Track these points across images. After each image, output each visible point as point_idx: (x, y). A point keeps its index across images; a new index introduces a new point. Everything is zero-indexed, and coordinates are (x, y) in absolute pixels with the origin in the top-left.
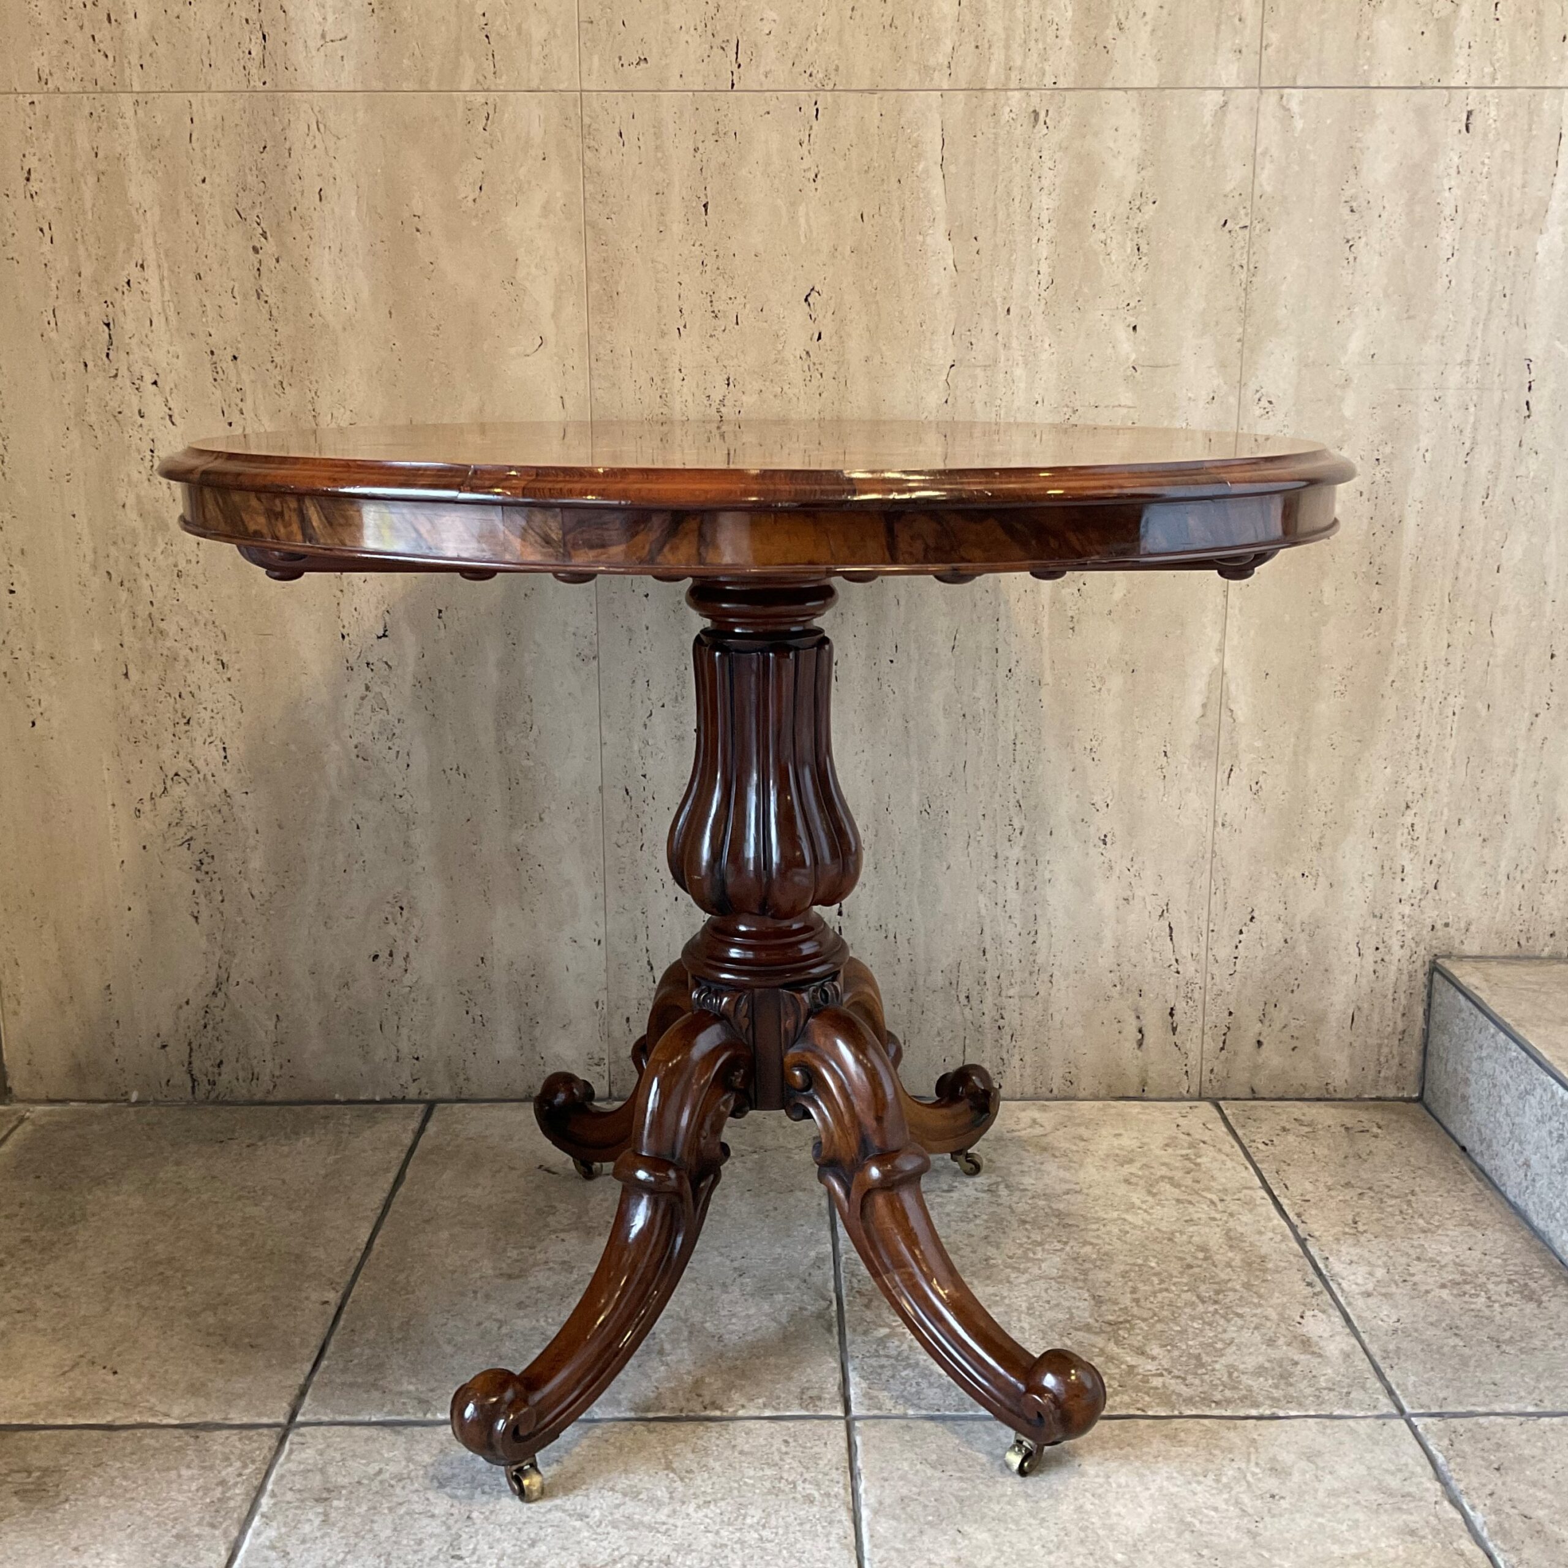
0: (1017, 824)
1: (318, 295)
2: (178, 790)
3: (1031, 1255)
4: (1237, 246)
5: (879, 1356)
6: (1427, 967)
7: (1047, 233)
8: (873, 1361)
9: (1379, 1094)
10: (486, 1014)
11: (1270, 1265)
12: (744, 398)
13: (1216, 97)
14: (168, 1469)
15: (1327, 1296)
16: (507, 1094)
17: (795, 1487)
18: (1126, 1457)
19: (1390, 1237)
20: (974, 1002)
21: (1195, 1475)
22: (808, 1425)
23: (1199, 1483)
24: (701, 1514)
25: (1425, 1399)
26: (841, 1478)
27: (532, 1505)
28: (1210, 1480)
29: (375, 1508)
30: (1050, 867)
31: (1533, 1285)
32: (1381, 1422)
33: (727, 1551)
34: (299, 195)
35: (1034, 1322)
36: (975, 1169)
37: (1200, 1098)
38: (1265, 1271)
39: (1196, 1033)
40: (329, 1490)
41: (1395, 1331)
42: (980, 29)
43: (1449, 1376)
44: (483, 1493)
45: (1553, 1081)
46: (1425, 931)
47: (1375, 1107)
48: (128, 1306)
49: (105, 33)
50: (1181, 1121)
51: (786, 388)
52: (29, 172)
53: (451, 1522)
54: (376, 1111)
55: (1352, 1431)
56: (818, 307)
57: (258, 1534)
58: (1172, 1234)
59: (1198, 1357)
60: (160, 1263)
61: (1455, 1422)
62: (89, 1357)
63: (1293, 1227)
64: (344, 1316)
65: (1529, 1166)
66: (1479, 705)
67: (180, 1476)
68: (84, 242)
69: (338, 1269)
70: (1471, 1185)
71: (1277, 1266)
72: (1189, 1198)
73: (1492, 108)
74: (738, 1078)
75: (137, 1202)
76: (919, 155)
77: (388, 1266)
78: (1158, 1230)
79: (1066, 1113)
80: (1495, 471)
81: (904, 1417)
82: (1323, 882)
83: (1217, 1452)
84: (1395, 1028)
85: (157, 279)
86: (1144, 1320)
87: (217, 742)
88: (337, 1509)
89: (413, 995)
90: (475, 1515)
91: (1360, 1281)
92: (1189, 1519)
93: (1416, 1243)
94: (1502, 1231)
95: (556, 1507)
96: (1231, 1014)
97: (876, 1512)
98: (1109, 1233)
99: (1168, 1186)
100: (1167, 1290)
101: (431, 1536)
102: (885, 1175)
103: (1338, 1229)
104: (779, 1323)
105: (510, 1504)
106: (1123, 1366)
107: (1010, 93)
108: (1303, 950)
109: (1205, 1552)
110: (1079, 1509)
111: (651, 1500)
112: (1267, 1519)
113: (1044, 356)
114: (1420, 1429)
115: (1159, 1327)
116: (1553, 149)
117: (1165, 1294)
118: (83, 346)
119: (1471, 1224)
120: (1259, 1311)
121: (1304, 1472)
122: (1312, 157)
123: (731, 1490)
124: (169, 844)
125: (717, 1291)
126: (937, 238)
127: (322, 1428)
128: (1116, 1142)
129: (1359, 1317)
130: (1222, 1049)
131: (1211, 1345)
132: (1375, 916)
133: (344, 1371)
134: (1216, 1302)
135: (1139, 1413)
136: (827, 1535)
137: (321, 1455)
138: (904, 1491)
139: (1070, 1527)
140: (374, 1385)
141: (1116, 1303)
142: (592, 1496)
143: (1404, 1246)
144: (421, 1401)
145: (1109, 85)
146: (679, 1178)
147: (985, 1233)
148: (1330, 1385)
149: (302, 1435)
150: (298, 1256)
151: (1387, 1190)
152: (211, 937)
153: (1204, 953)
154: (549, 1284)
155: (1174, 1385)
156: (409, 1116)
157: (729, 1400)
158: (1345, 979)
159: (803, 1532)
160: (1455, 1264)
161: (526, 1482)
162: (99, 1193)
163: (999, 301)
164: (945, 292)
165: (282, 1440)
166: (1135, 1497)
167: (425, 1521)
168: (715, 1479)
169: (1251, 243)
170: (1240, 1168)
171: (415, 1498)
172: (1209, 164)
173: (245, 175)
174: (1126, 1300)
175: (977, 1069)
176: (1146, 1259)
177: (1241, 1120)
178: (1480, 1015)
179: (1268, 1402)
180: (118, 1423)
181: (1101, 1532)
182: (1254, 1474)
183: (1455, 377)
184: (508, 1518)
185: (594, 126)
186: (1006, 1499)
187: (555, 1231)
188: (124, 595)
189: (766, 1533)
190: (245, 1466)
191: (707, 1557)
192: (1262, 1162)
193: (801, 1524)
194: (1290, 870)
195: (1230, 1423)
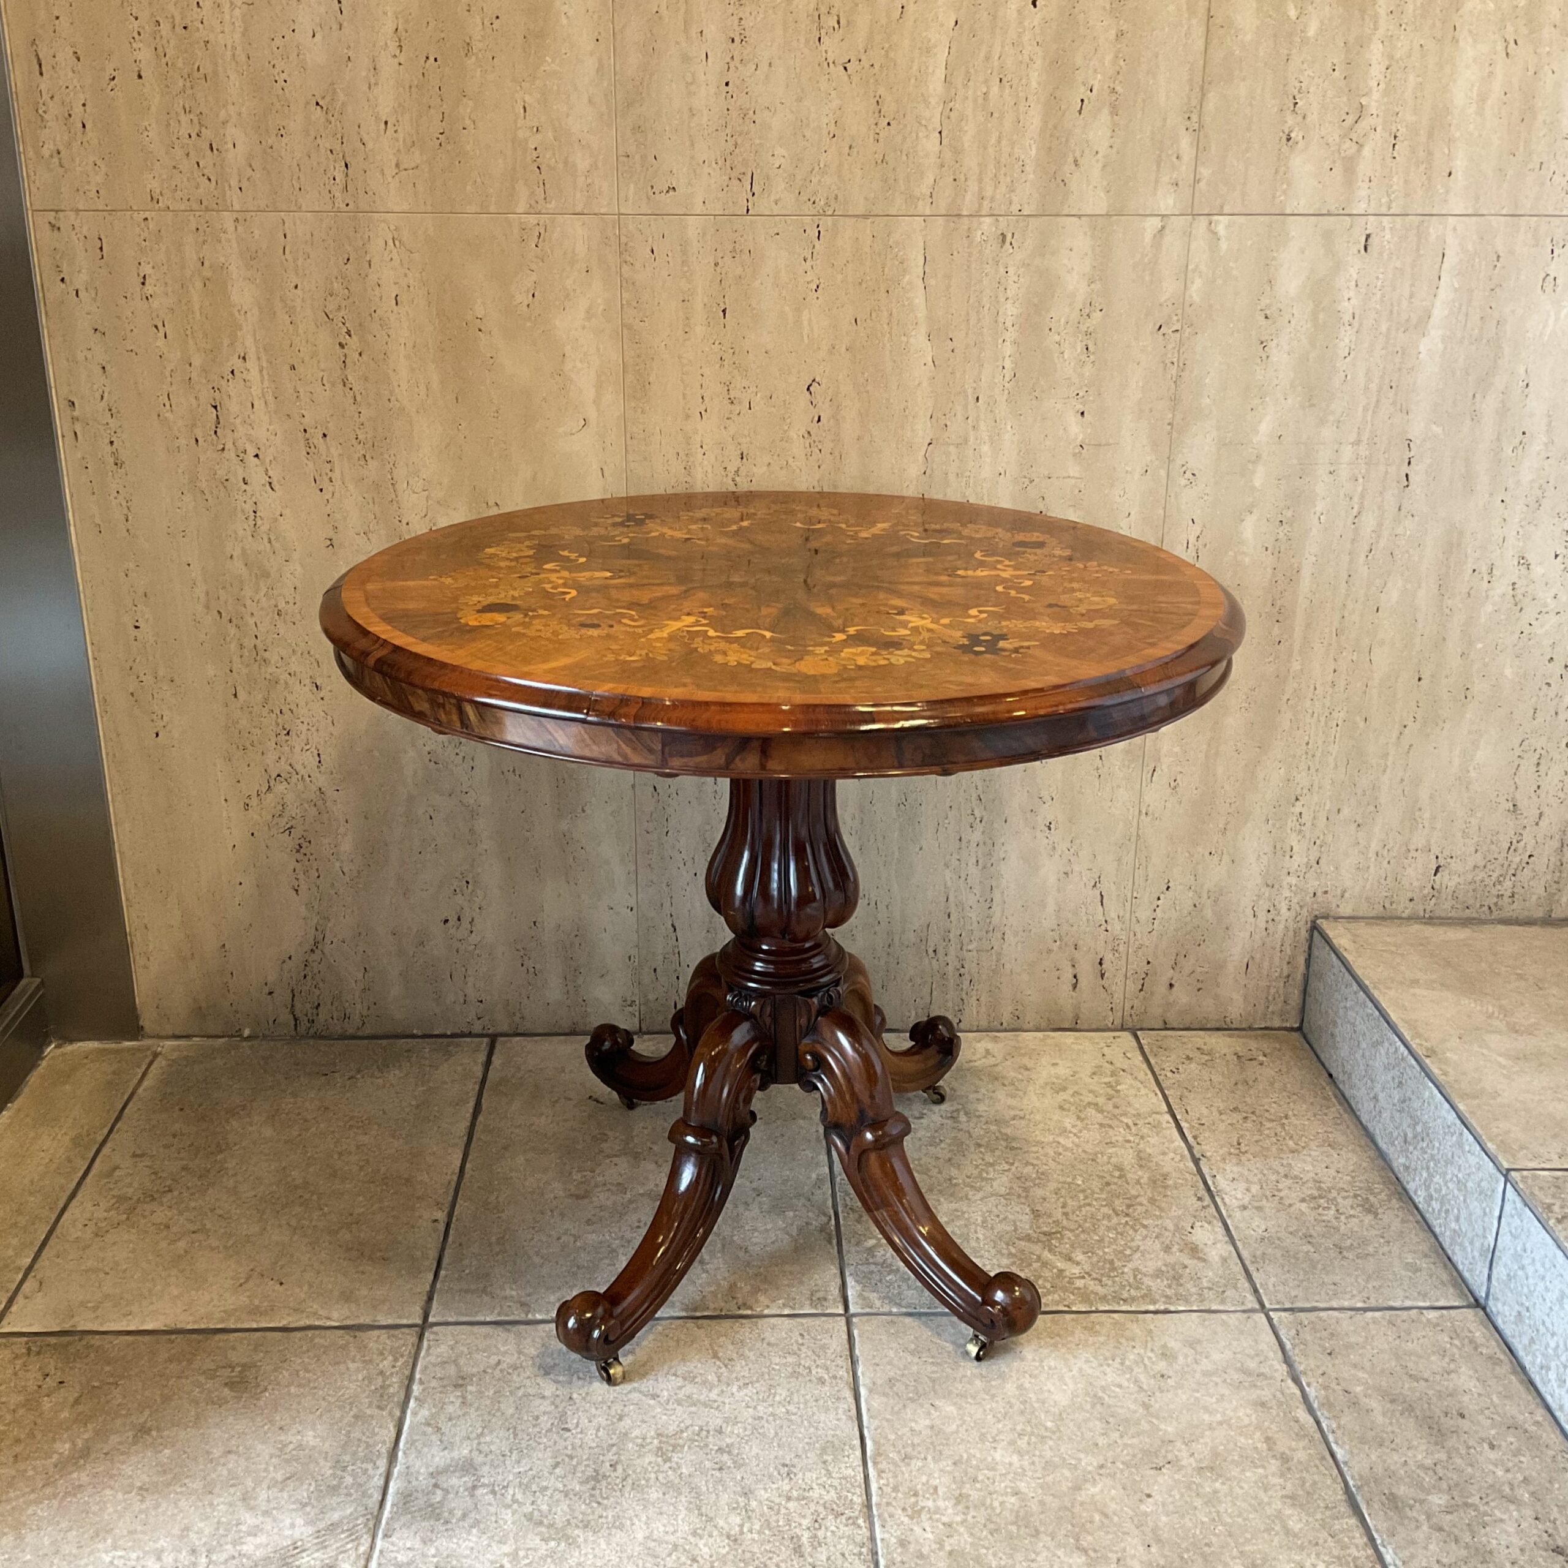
0: (977, 813)
1: (395, 384)
2: (280, 788)
3: (985, 1175)
4: (1170, 347)
5: (869, 1264)
6: (1309, 925)
7: (1011, 335)
8: (864, 1268)
9: (1269, 1024)
10: (538, 967)
11: (1170, 1182)
12: (755, 470)
13: (1156, 222)
14: (338, 1363)
15: (1213, 1210)
16: (556, 1030)
17: (810, 1371)
18: (1055, 1346)
19: (1266, 1157)
20: (941, 952)
21: (1106, 1359)
22: (817, 1321)
23: (1109, 1365)
24: (742, 1393)
25: (1280, 1296)
26: (844, 1364)
27: (617, 1388)
28: (1116, 1364)
29: (499, 1392)
30: (1004, 848)
31: (1371, 1198)
32: (1246, 1315)
33: (763, 1422)
34: (377, 299)
35: (988, 1234)
36: (941, 1099)
37: (1122, 1029)
38: (1166, 1187)
39: (1120, 978)
40: (463, 1378)
41: (1263, 1239)
42: (958, 165)
43: (1301, 1277)
44: (579, 1378)
45: (1397, 1039)
46: (1309, 899)
47: (1263, 1036)
48: (280, 1226)
49: (208, 159)
50: (1106, 1050)
51: (791, 460)
52: (144, 277)
53: (558, 1401)
54: (448, 1045)
55: (1224, 1323)
56: (818, 397)
57: (415, 1414)
58: (1096, 1154)
59: (1112, 1262)
60: (296, 1187)
61: (1302, 1315)
62: (258, 1270)
63: (1190, 1148)
64: (451, 1232)
65: (1377, 1100)
66: (1358, 718)
67: (348, 1369)
68: (193, 337)
69: (441, 1192)
70: (1333, 1109)
71: (1176, 1183)
72: (1110, 1122)
73: (1387, 231)
74: (763, 1064)
75: (268, 1132)
76: (905, 270)
77: (479, 1187)
78: (1084, 1151)
79: (1013, 1043)
80: (1377, 532)
81: (890, 1314)
82: (1226, 859)
83: (1123, 1341)
84: (1281, 973)
85: (257, 369)
86: (1072, 1231)
87: (313, 749)
88: (471, 1393)
89: (477, 951)
90: (575, 1396)
91: (1239, 1196)
92: (1100, 1394)
93: (1285, 1162)
94: (1353, 1151)
95: (634, 1388)
96: (1149, 963)
97: (871, 1391)
98: (1046, 1155)
99: (1094, 1112)
100: (1089, 1205)
101: (544, 1413)
102: (877, 1140)
103: (1225, 1149)
104: (792, 1236)
105: (599, 1387)
106: (1055, 1271)
107: (982, 219)
108: (1208, 913)
109: (1111, 1420)
110: (1020, 1387)
111: (705, 1382)
112: (1158, 1394)
113: (1007, 437)
114: (1275, 1321)
115: (1083, 1236)
116: (1437, 266)
117: (1088, 1208)
118: (194, 425)
119: (1329, 1145)
120: (1159, 1222)
121: (1186, 1356)
122: (1235, 272)
123: (763, 1375)
124: (274, 831)
125: (741, 1209)
126: (919, 339)
127: (450, 1328)
128: (1053, 1071)
129: (1237, 1228)
130: (1141, 990)
131: (1121, 1252)
132: (1268, 886)
133: (460, 1278)
134: (1127, 1215)
135: (1066, 1309)
136: (837, 1409)
137: (452, 1349)
138: (892, 1374)
139: (1013, 1401)
140: (484, 1291)
141: (1050, 1216)
142: (660, 1380)
143: (1275, 1164)
144: (523, 1304)
145: (1065, 212)
146: (720, 1141)
147: (949, 1155)
148: (1210, 1285)
149: (436, 1333)
150: (407, 1180)
151: (1267, 1114)
152: (309, 906)
153: (1128, 915)
154: (609, 1203)
155: (1092, 1286)
156: (476, 1050)
157: (757, 1301)
158: (1242, 934)
159: (818, 1407)
160: (1315, 1181)
161: (612, 1371)
162: (234, 1123)
163: (970, 391)
164: (925, 384)
165: (421, 1337)
166: (1061, 1378)
167: (538, 1401)
168: (750, 1365)
169: (1181, 343)
170: (1152, 1095)
171: (528, 1383)
172: (1147, 278)
173: (332, 283)
174: (1058, 1214)
175: (943, 1020)
176: (1074, 1178)
177: (1155, 1049)
178: (1347, 974)
179: (1163, 1299)
180: (292, 1325)
181: (1036, 1405)
182: (1150, 1358)
183: (1347, 452)
184: (600, 1399)
185: (630, 244)
186: (966, 1379)
187: (608, 1157)
188: (233, 631)
189: (791, 1408)
190: (396, 1360)
191: (749, 1427)
192: (1169, 1088)
193: (817, 1401)
194: (1200, 849)
195: (1132, 1316)
